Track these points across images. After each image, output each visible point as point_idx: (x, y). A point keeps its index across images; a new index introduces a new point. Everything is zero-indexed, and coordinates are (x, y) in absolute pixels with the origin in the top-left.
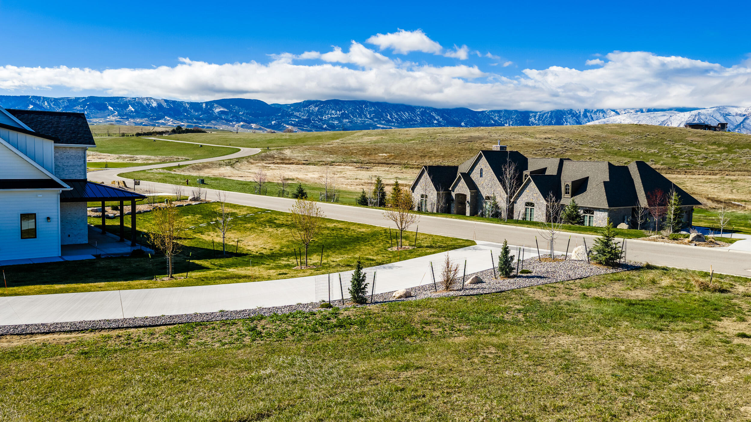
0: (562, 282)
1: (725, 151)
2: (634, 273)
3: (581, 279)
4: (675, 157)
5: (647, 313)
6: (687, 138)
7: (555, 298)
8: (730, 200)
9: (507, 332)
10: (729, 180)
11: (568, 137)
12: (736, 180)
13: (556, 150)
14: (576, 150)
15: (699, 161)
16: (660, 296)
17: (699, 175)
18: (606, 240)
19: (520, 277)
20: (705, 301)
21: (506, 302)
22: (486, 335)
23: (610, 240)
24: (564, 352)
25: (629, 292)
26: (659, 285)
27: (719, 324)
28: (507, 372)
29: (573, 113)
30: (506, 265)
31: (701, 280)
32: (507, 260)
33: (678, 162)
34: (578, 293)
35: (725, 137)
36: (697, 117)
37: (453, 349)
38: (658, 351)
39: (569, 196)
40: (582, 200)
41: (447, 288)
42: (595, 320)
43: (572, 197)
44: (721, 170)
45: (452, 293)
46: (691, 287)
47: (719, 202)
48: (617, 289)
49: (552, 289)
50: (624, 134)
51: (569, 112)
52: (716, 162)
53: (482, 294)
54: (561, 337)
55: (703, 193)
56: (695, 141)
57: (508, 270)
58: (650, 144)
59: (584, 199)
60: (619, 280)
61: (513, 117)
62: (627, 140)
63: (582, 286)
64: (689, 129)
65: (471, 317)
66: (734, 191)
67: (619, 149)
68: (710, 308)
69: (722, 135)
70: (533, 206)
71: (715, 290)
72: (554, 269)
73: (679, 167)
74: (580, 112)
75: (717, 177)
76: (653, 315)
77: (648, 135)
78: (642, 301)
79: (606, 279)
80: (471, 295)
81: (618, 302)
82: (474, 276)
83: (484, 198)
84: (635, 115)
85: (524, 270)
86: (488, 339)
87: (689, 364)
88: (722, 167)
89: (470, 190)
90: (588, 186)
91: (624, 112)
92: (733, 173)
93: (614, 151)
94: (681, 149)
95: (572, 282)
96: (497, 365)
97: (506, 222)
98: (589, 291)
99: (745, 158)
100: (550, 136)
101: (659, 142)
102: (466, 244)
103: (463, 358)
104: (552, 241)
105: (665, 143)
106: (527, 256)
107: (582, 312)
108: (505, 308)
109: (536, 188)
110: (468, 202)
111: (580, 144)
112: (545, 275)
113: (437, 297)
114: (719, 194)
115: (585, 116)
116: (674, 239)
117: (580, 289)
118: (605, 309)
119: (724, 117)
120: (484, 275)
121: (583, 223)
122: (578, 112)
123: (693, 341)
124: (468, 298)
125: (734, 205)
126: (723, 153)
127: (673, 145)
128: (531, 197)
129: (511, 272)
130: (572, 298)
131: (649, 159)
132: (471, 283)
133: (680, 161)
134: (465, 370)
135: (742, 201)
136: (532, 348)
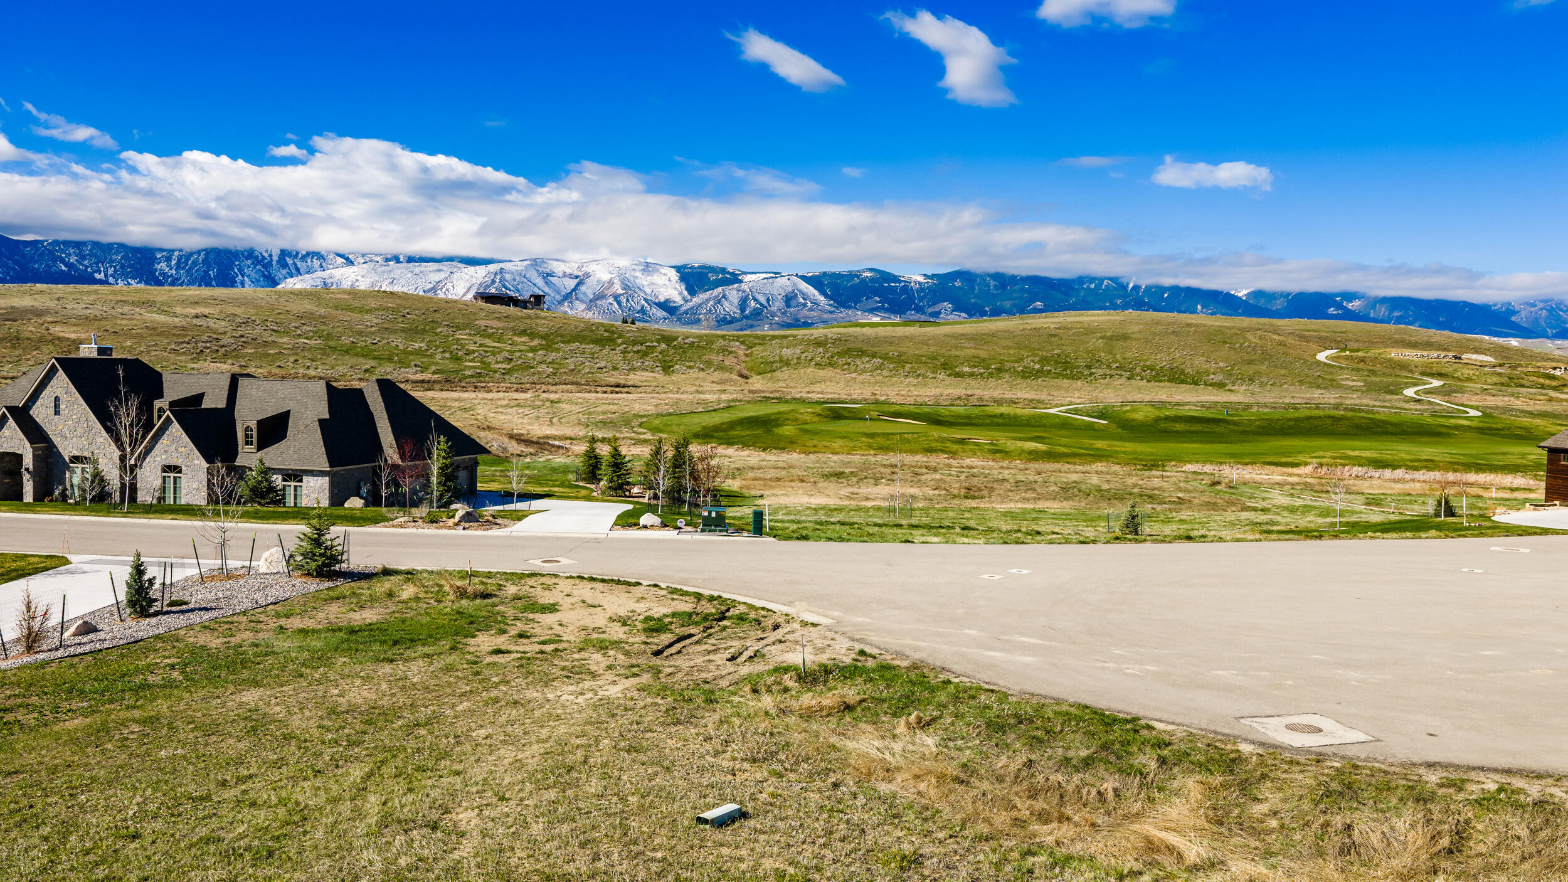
0: (244, 613)
1: (542, 347)
2: (363, 583)
3: (275, 603)
4: (458, 359)
5: (375, 641)
6: (477, 322)
7: (233, 640)
8: (548, 437)
9: (155, 699)
10: (548, 400)
11: (246, 314)
12: (559, 401)
13: (221, 343)
14: (266, 344)
15: (499, 366)
16: (397, 615)
17: (499, 392)
18: (316, 536)
19: (168, 613)
20: (458, 613)
21: (147, 657)
22: (120, 710)
23: (323, 535)
24: (250, 711)
25: (352, 615)
26: (397, 599)
27: (472, 641)
28: (162, 753)
29: (257, 257)
30: (140, 595)
31: (459, 583)
32: (141, 587)
33: (463, 367)
34: (272, 626)
35: (542, 319)
36: (499, 277)
37: (65, 738)
38: (383, 688)
39: (252, 448)
40: (278, 456)
41: (29, 649)
42: (297, 662)
43: (258, 451)
44: (534, 383)
45: (41, 656)
46: (443, 596)
47: (528, 442)
48: (334, 612)
49: (227, 626)
50: (362, 310)
51: (246, 253)
52: (526, 367)
53: (101, 650)
54: (244, 693)
55: (505, 425)
56: (492, 328)
57: (144, 603)
58: (412, 332)
59: (282, 453)
60: (338, 599)
61: (114, 257)
62: (368, 323)
63: (278, 615)
64: (482, 304)
65: (88, 687)
66: (554, 420)
67: (353, 342)
68: (463, 622)
69: (537, 318)
70: (180, 472)
71: (475, 596)
72: (229, 593)
73: (466, 377)
74: (271, 256)
75: (528, 395)
76: (384, 642)
77: (408, 313)
78: (370, 625)
79: (318, 598)
80: (81, 654)
81: (333, 630)
82: (80, 622)
83: (67, 460)
84: (384, 268)
85: (173, 601)
86: (123, 714)
87: (421, 697)
88: (537, 376)
89: (31, 443)
90: (289, 429)
91: (363, 261)
92: (554, 388)
93: (343, 345)
94: (467, 342)
95: (260, 610)
96: (145, 747)
97: (127, 513)
98: (290, 621)
99: (573, 359)
100: (206, 311)
101: (428, 328)
102: (49, 563)
103: (87, 747)
104: (223, 545)
105: (439, 330)
106: (178, 575)
107: (277, 654)
108: (148, 666)
109: (184, 436)
110: (27, 470)
111: (273, 330)
112: (213, 605)
113: (13, 666)
114: (530, 427)
115: (283, 264)
116: (432, 522)
117: (275, 620)
118: (313, 643)
119: (544, 278)
120: (97, 619)
121: (281, 502)
122: (266, 255)
123: (432, 668)
124: (76, 660)
125: (553, 446)
126: (538, 351)
127: (453, 335)
128: (174, 455)
129: (151, 606)
130: (261, 635)
131: (411, 361)
132: (74, 635)
133: (466, 366)
134: (93, 762)
135: (566, 438)
136: (199, 715)
